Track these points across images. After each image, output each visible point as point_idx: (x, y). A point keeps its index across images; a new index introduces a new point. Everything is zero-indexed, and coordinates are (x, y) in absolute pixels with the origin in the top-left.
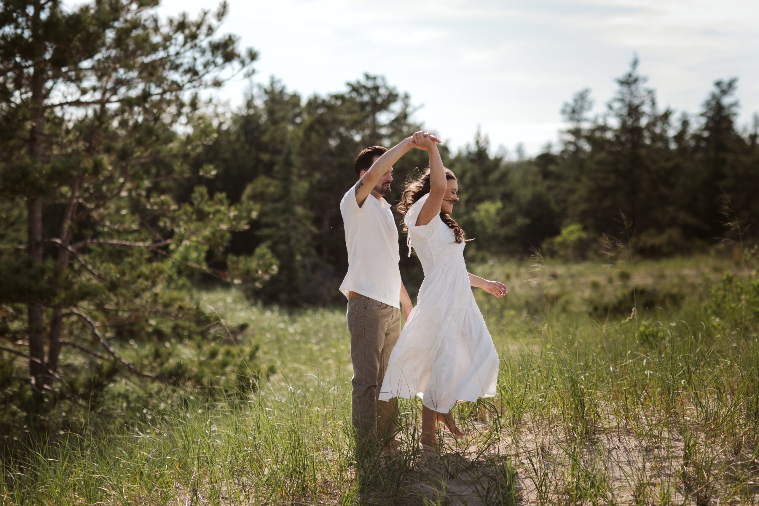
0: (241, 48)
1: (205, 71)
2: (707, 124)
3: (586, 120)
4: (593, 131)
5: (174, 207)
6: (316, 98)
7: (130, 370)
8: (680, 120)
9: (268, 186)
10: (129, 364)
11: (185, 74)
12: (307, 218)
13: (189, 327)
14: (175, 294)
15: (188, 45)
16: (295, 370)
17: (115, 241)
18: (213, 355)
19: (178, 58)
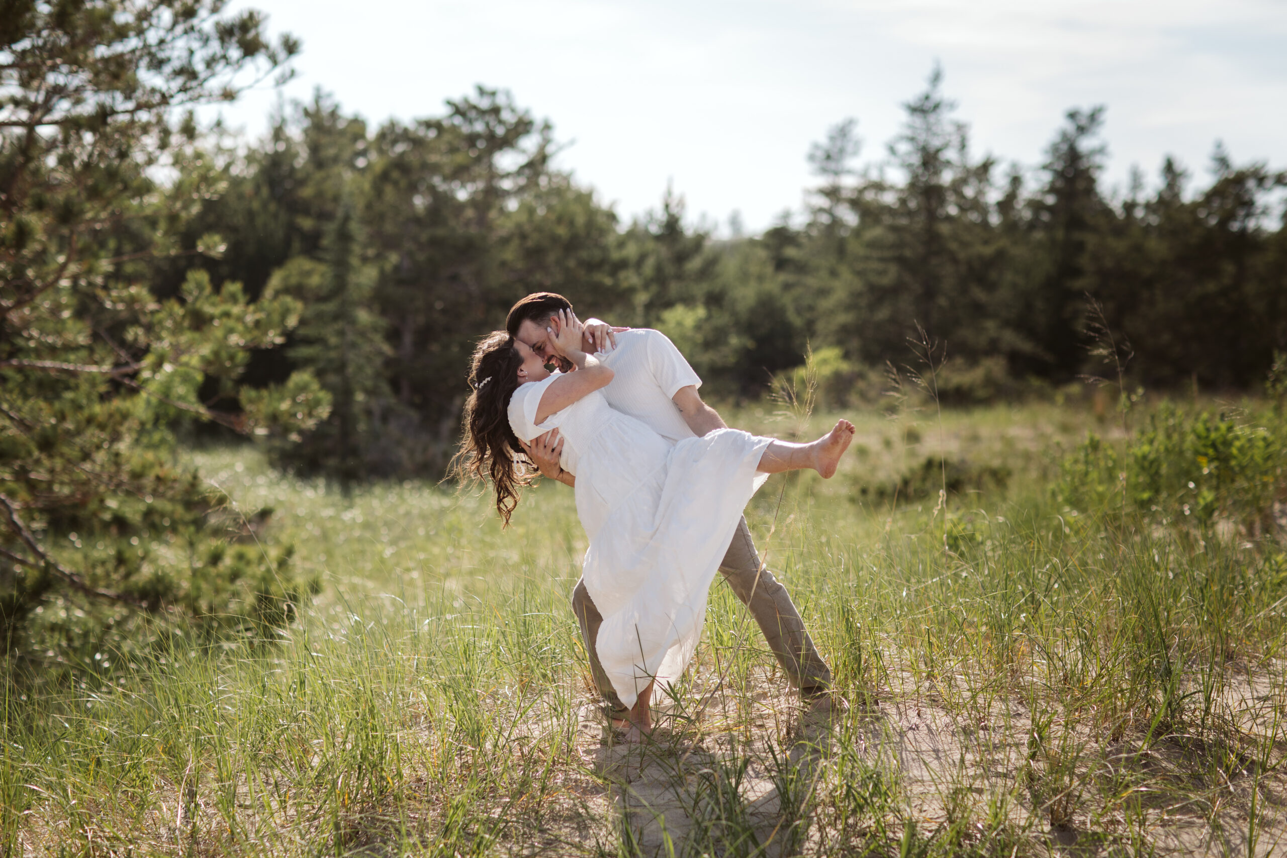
0: (271, 34)
1: (208, 72)
2: (1052, 184)
3: (849, 172)
4: (861, 191)
5: (152, 306)
6: (393, 125)
7: (73, 583)
8: (1008, 175)
9: (309, 274)
10: (72, 574)
11: (174, 79)
12: (375, 329)
13: (173, 512)
14: (150, 456)
15: (180, 29)
16: (354, 588)
17: (48, 363)
18: (215, 558)
19: (163, 50)
